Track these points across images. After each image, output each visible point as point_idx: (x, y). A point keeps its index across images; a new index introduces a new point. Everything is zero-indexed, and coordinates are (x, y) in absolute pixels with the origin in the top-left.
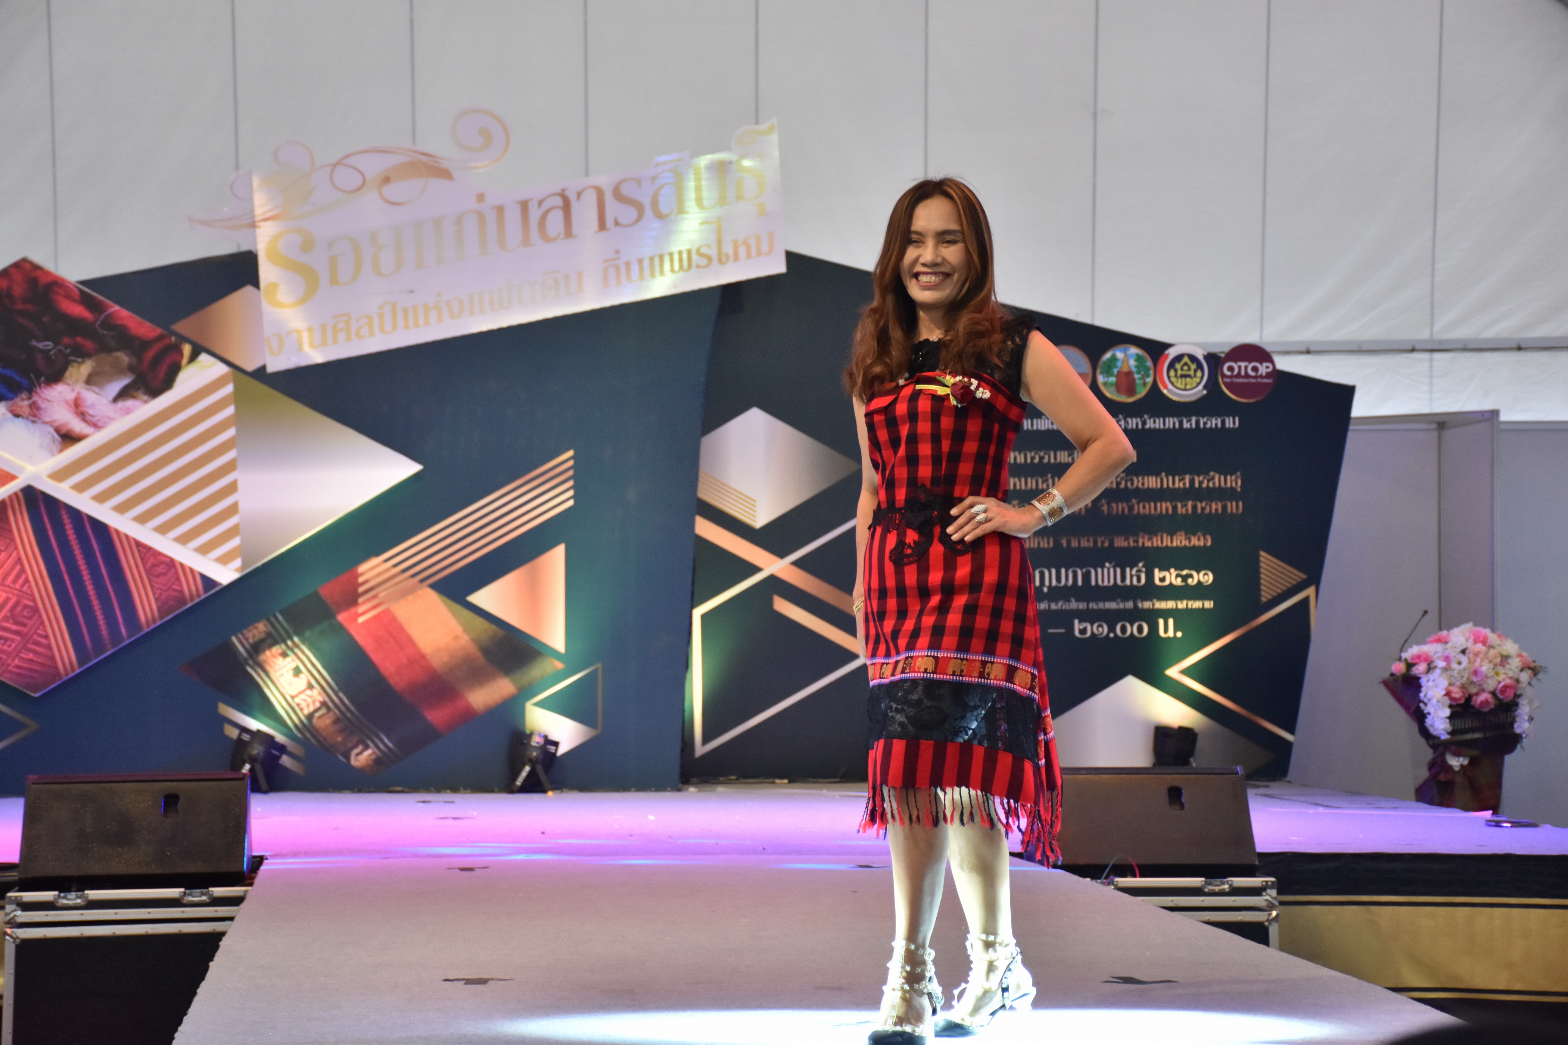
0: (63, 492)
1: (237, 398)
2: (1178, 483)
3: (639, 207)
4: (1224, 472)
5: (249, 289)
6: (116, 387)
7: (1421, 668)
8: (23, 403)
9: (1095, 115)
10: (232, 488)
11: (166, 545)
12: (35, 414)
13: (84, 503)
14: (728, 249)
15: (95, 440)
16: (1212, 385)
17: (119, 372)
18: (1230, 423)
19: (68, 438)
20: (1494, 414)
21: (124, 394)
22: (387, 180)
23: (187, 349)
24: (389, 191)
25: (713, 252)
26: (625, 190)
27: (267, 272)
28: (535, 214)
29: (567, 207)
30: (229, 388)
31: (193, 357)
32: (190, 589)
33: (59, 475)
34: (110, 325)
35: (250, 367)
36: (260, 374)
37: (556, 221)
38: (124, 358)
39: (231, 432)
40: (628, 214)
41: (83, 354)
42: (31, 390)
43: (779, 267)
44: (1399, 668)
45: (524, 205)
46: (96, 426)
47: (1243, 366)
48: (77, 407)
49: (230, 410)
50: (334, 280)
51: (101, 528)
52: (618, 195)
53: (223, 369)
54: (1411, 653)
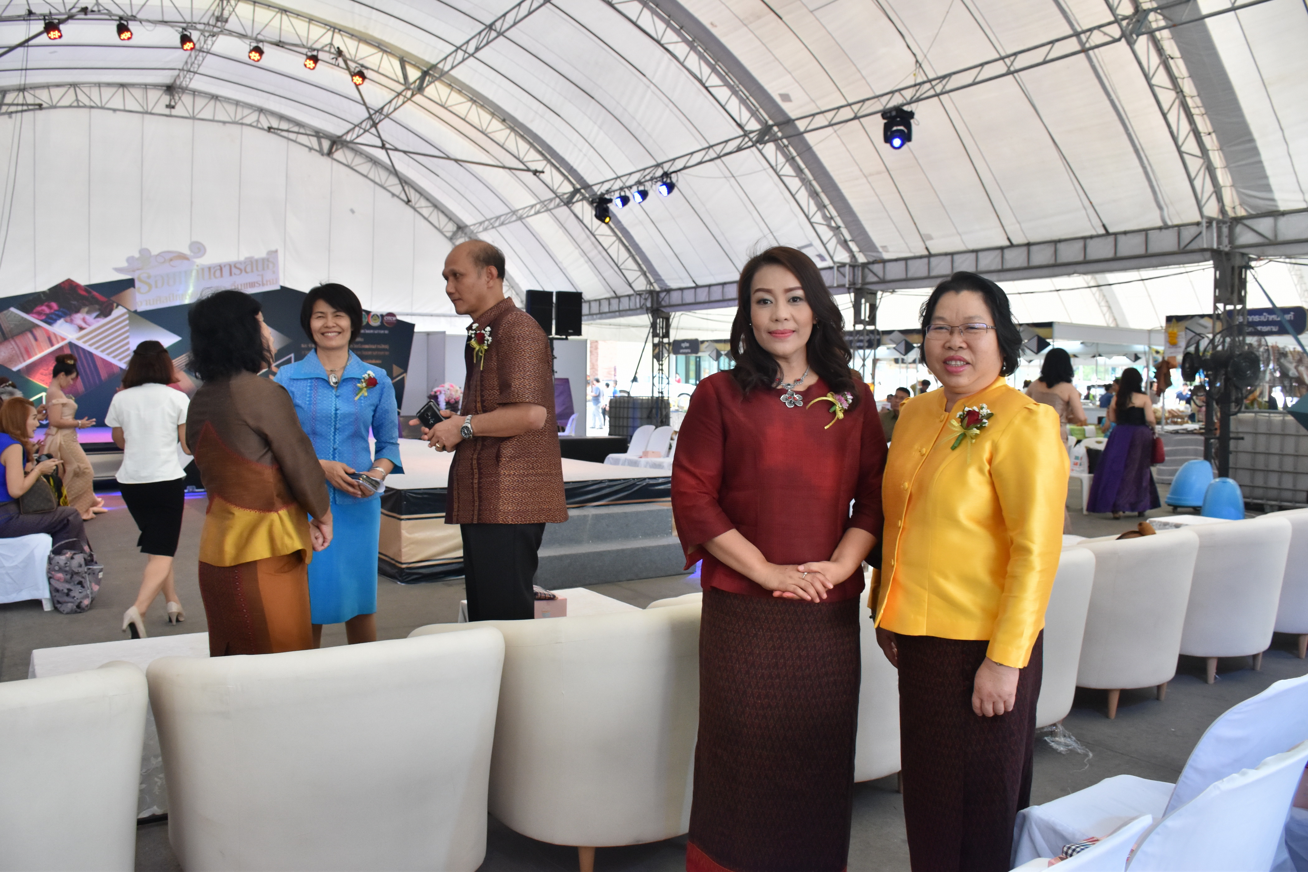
0: (80, 343)
1: (129, 318)
2: (374, 347)
3: (241, 270)
4: (385, 344)
5: (132, 289)
6: (95, 314)
7: (438, 393)
8: (68, 319)
9: (329, 251)
10: (128, 343)
11: (109, 359)
12: (71, 322)
13: (86, 347)
14: (265, 282)
15: (89, 329)
16: (382, 322)
17: (95, 310)
18: (386, 332)
19: (81, 328)
20: (444, 332)
21: (97, 317)
22: (171, 260)
23: (115, 305)
24: (172, 263)
25: (261, 283)
26: (238, 265)
27: (137, 284)
28: (212, 271)
29: (221, 269)
30: (127, 316)
31: (117, 307)
32: (116, 370)
33: (79, 339)
34: (93, 297)
35: (133, 310)
36: (135, 312)
37: (218, 273)
38: (97, 307)
39: (127, 328)
40: (238, 272)
41: (85, 305)
42: (70, 315)
43: (279, 288)
44: (433, 393)
45: (209, 268)
46: (89, 325)
47: (389, 318)
48: (84, 320)
49: (127, 322)
50: (156, 287)
51: (90, 354)
52: (235, 267)
53: (125, 310)
54: (436, 389)
